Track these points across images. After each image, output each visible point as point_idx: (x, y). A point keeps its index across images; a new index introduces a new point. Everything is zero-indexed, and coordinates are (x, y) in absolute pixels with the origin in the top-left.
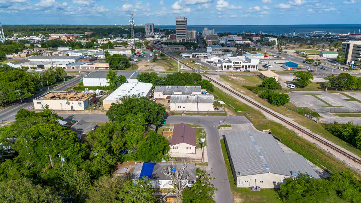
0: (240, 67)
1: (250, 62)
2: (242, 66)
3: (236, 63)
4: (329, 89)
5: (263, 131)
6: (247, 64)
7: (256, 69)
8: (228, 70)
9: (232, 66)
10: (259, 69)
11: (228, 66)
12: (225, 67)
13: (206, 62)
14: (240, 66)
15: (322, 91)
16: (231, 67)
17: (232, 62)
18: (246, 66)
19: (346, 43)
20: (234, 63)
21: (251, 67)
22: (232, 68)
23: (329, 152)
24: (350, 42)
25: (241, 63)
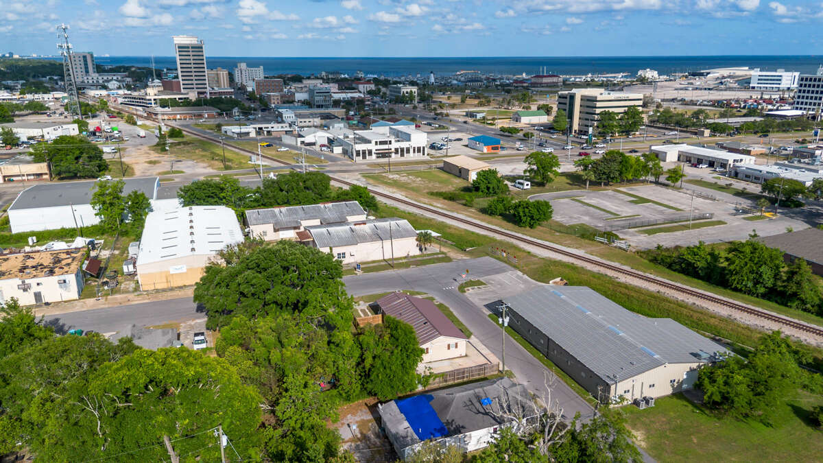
0: (391, 153)
1: (409, 140)
2: (393, 150)
3: (382, 143)
4: (592, 183)
5: (551, 282)
6: (404, 145)
7: (424, 154)
8: (364, 161)
9: (374, 151)
10: (428, 155)
11: (364, 152)
12: (358, 153)
13: (299, 144)
14: (391, 149)
15: (579, 189)
16: (370, 153)
17: (373, 142)
18: (402, 150)
19: (567, 92)
20: (376, 142)
21: (412, 150)
22: (374, 156)
23: (694, 304)
24: (574, 91)
25: (390, 142)
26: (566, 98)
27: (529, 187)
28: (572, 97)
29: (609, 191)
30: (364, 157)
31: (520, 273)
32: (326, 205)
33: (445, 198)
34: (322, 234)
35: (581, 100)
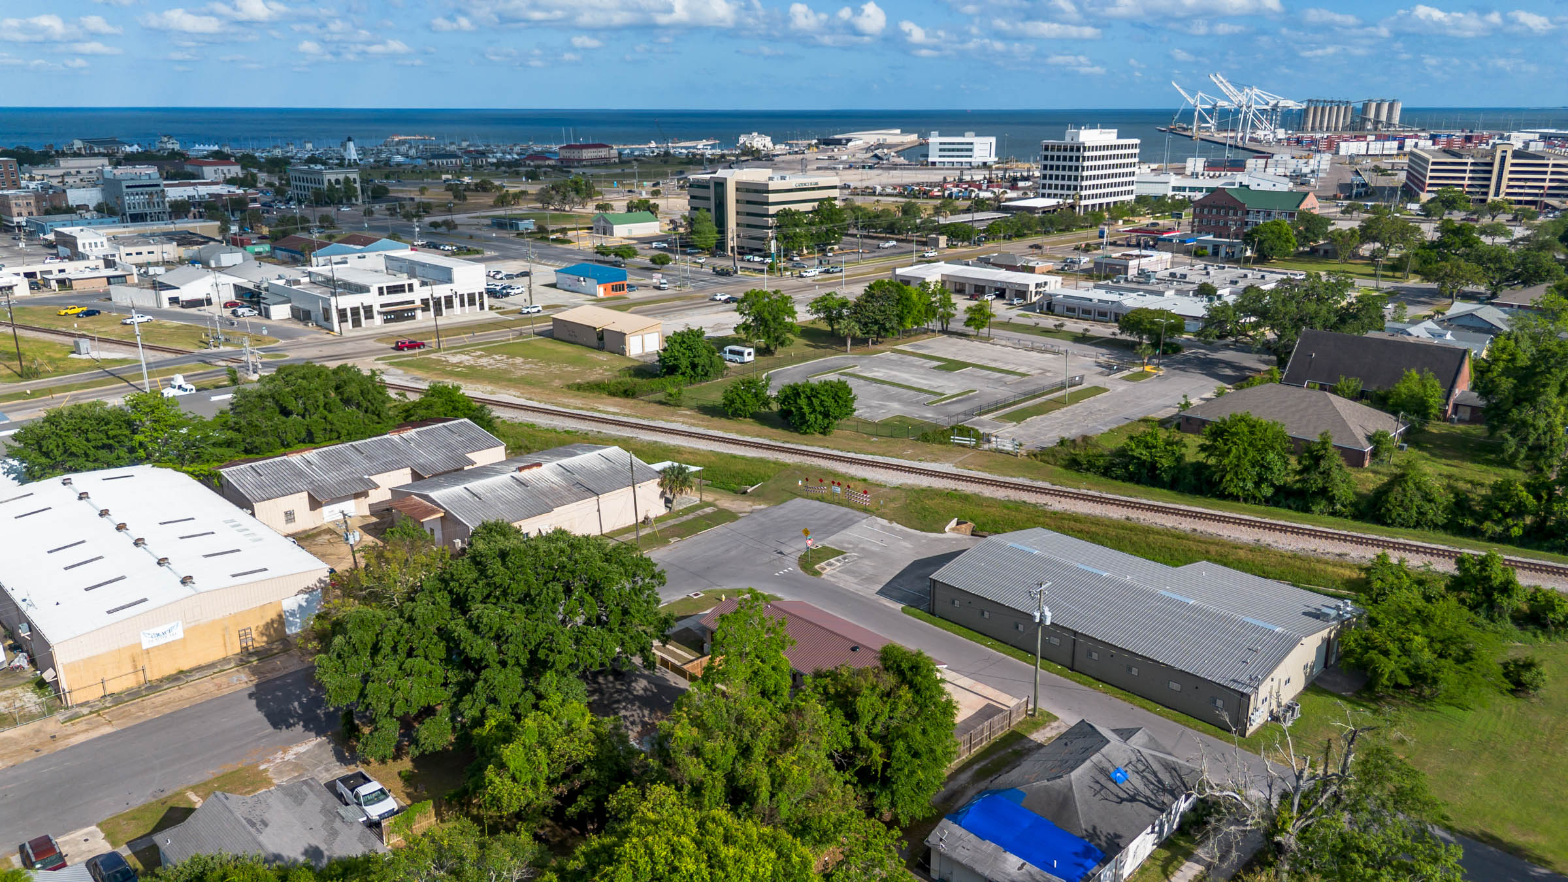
0: (414, 310)
1: (450, 280)
2: (418, 303)
3: (393, 290)
4: (857, 342)
5: (947, 529)
6: (441, 291)
7: (482, 307)
8: (358, 332)
9: (376, 308)
10: (491, 308)
11: (355, 311)
12: (342, 314)
13: (166, 305)
14: (413, 302)
15: (835, 354)
16: (369, 311)
17: (374, 290)
18: (437, 303)
19: (708, 176)
20: (381, 290)
21: (456, 301)
22: (378, 320)
25: (411, 287)
26: (708, 187)
27: (751, 358)
28: (721, 185)
29: (886, 353)
30: (357, 323)
31: (885, 522)
32: (404, 435)
33: (612, 394)
34: (460, 499)
35: (737, 190)
